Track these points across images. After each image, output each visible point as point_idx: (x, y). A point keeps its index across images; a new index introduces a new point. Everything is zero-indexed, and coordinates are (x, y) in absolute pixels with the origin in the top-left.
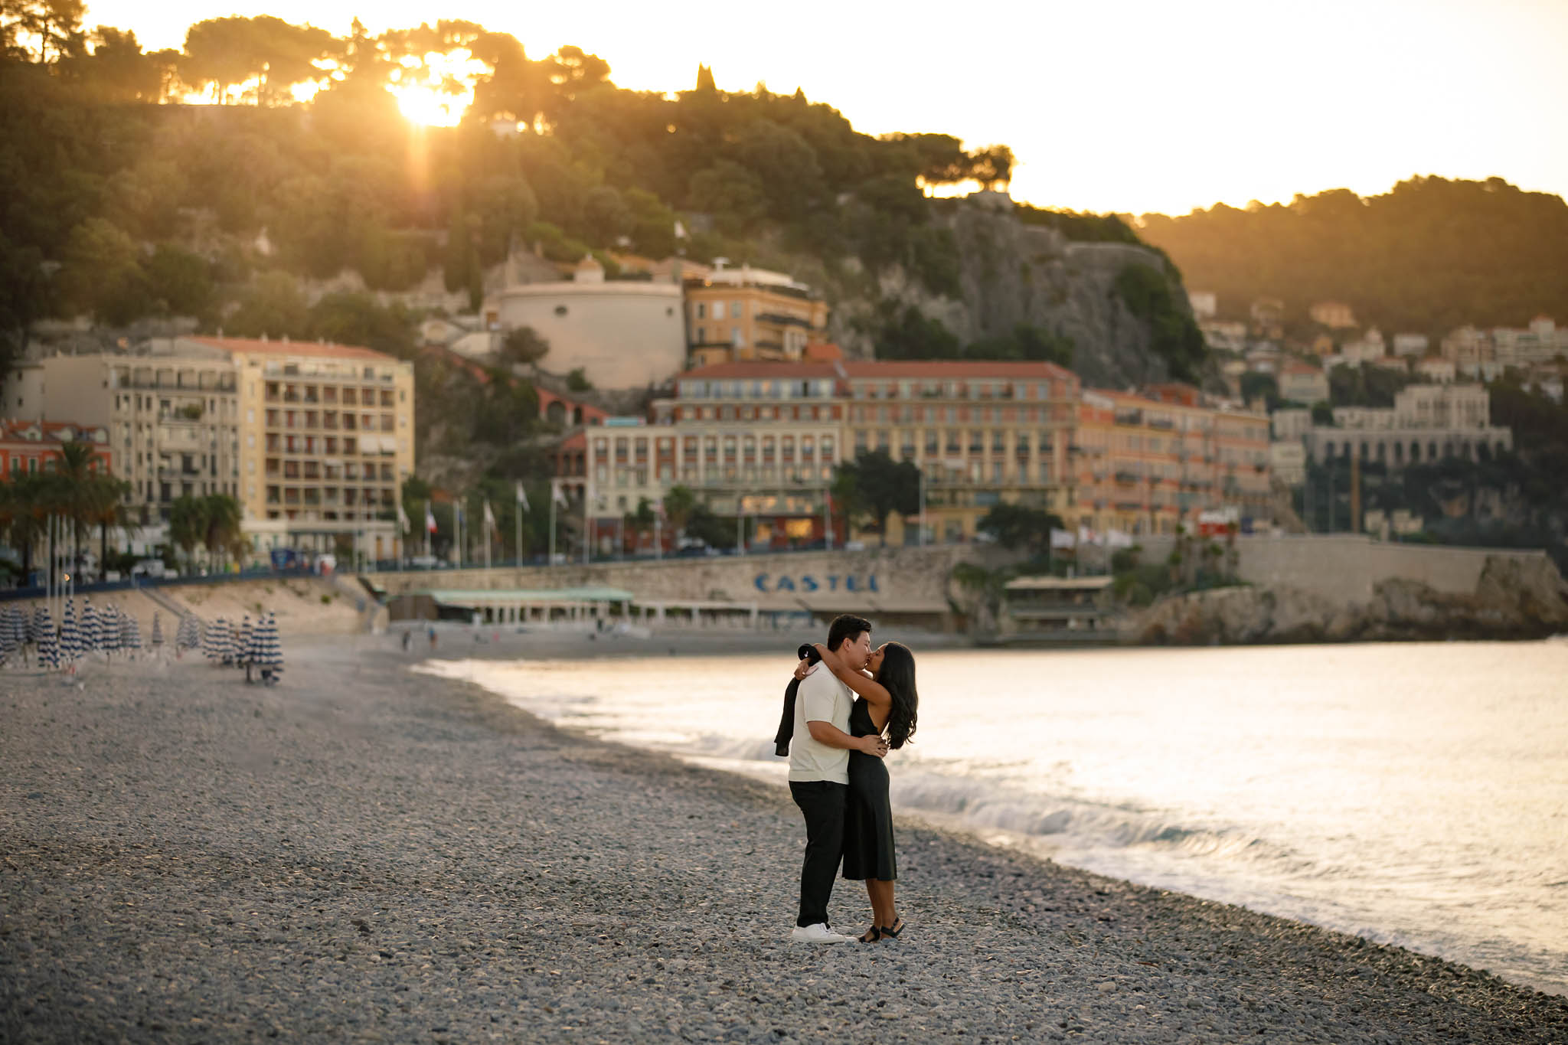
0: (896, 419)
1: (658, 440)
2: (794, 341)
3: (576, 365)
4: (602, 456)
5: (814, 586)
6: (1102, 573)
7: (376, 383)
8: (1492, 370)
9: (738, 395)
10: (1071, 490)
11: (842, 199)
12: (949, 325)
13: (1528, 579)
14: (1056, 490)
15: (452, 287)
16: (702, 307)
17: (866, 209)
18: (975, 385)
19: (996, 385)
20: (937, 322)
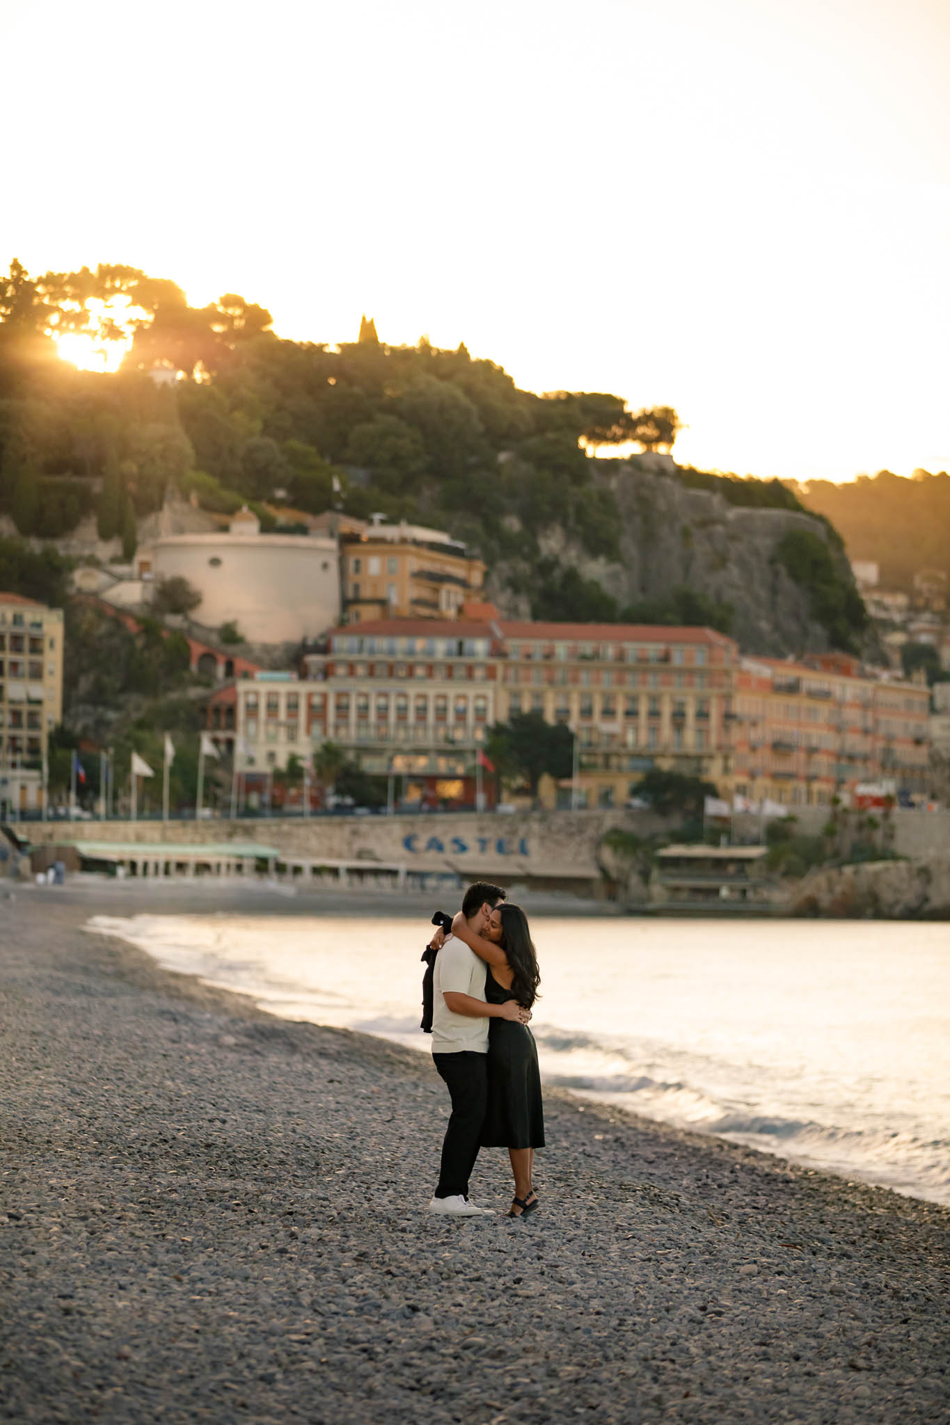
0: (551, 682)
1: (310, 695)
2: (449, 599)
3: (229, 618)
4: (252, 710)
5: (463, 848)
6: (756, 843)
7: (25, 630)
9: (391, 652)
10: (726, 758)
11: (503, 457)
12: (607, 587)
14: (711, 757)
15: (105, 535)
16: (357, 562)
17: (526, 468)
18: (632, 648)
19: (653, 649)
20: (595, 584)
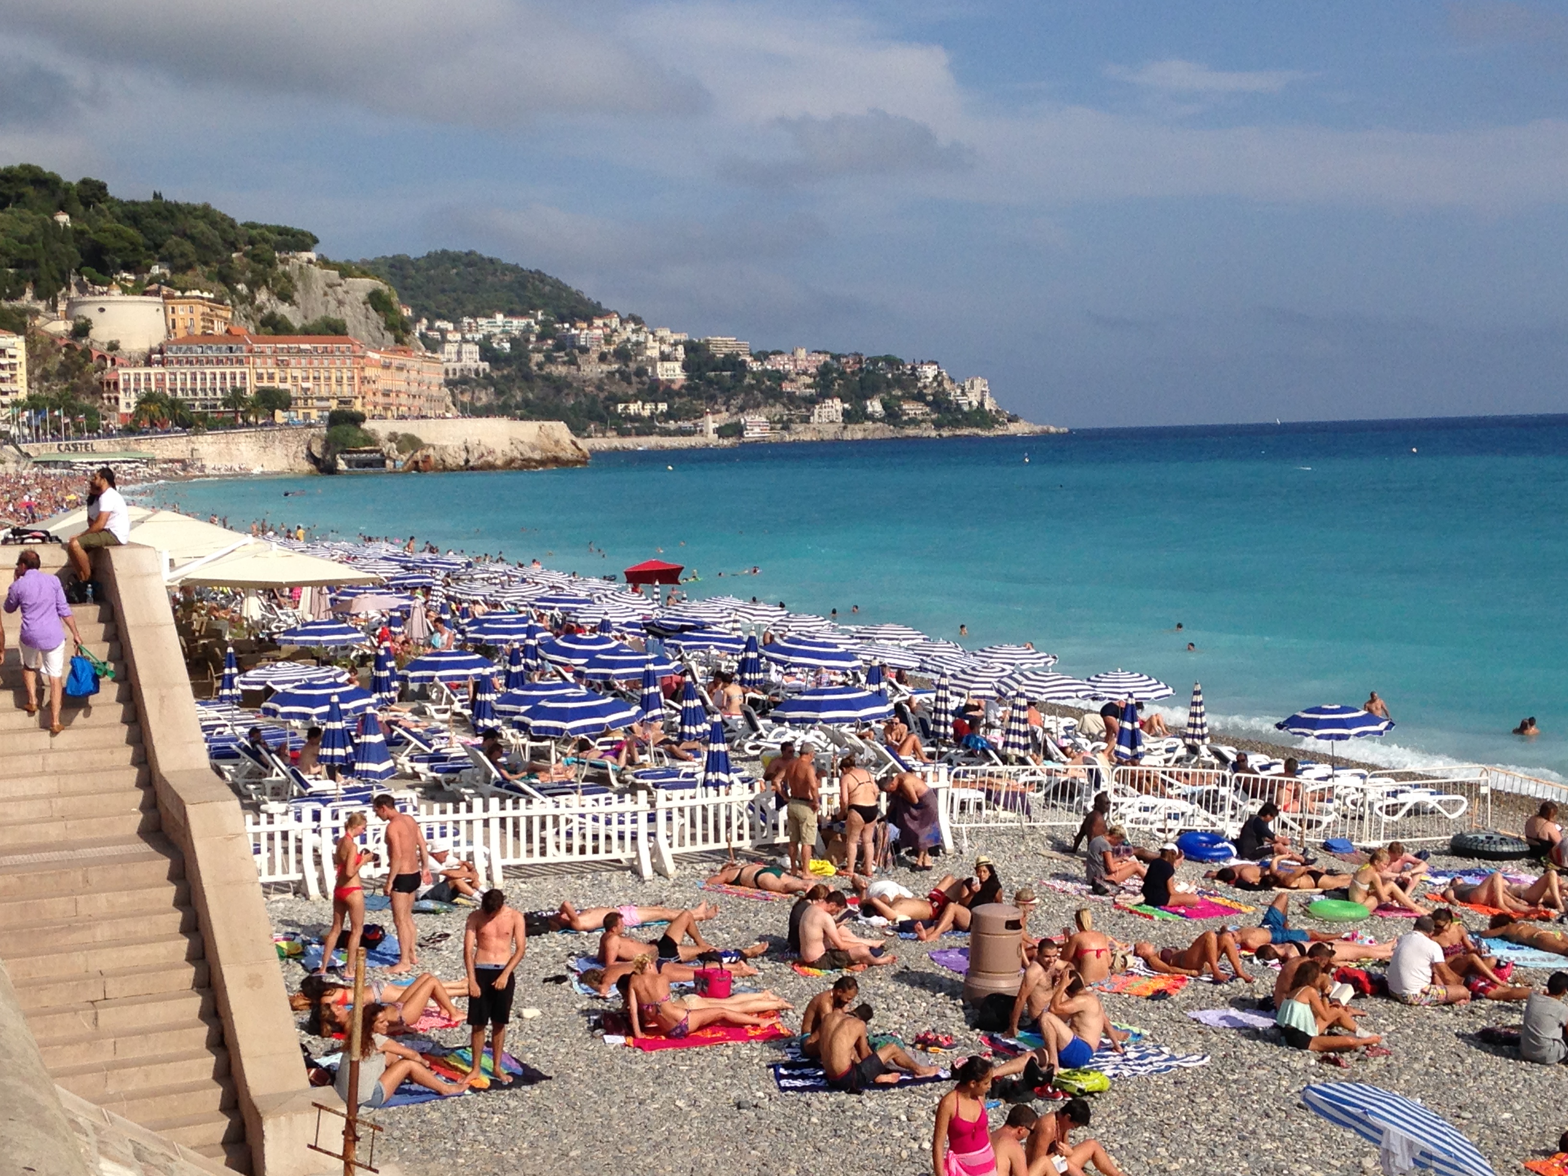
1: (156, 374)
2: (219, 325)
3: (114, 338)
4: (127, 382)
8: (478, 336)
10: (363, 398)
11: (234, 255)
12: (290, 318)
13: (557, 435)
14: (356, 398)
15: (38, 296)
16: (173, 308)
20: (283, 317)
